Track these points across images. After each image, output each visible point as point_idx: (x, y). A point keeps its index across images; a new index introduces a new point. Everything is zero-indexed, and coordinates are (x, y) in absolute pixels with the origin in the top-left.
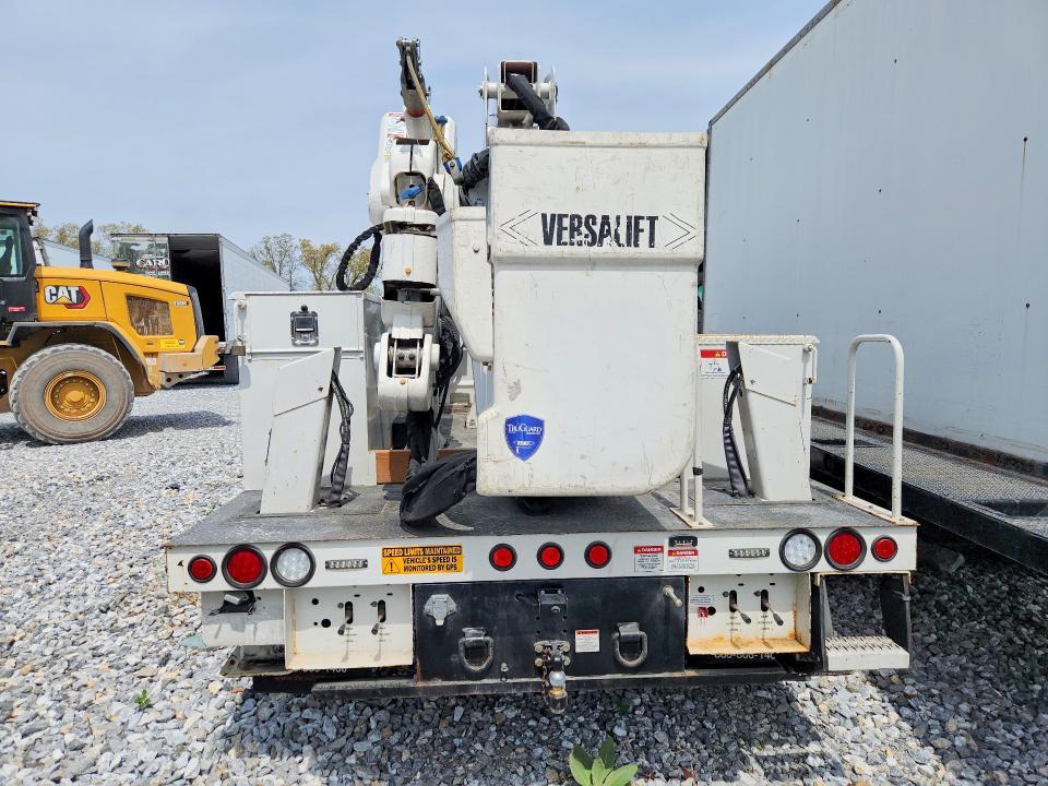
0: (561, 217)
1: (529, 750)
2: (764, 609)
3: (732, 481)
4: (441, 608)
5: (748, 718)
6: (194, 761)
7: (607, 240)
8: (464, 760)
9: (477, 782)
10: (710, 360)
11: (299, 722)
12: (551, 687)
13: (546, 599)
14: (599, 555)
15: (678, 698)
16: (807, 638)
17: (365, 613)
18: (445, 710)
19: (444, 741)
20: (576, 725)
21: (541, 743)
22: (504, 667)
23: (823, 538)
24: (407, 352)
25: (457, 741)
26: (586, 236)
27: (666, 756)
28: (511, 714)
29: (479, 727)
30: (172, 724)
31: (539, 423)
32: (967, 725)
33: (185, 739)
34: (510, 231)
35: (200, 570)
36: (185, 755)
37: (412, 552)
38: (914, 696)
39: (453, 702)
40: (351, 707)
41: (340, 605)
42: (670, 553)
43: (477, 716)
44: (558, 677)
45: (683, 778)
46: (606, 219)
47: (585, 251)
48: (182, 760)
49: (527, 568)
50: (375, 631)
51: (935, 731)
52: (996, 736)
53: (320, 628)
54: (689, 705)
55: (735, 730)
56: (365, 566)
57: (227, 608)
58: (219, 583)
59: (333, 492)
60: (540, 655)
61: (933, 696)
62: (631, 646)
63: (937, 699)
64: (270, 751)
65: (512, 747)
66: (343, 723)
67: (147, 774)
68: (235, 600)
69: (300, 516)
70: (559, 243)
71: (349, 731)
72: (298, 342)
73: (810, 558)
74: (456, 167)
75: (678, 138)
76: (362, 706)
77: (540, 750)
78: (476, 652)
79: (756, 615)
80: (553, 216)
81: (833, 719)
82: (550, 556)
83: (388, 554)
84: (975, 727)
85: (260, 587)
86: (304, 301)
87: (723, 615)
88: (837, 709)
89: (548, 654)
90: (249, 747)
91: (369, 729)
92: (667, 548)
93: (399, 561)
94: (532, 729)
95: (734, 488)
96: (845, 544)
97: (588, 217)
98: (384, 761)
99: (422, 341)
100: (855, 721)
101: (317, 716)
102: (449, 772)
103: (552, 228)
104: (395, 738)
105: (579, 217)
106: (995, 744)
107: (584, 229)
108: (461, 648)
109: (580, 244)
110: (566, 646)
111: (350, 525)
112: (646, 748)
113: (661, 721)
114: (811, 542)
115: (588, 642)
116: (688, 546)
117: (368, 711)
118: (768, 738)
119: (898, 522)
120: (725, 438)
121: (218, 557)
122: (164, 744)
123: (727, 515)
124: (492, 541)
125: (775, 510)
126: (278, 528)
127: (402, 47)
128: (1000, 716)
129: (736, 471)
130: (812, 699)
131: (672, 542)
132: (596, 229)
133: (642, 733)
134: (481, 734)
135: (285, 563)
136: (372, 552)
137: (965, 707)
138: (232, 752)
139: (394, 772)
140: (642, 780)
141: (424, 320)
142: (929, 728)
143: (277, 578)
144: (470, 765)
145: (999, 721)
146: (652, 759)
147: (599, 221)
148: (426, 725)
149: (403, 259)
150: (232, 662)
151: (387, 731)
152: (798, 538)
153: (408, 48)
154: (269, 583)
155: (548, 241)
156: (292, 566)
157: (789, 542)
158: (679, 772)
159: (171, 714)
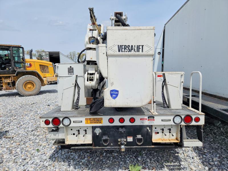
0: (122, 46)
1: (119, 162)
2: (170, 133)
3: (164, 104)
4: (98, 131)
5: (168, 157)
6: (48, 163)
7: (132, 51)
8: (105, 164)
9: (107, 169)
10: (160, 77)
11: (70, 155)
12: (121, 149)
13: (121, 130)
14: (132, 120)
15: (153, 152)
16: (179, 139)
17: (82, 132)
18: (102, 153)
19: (101, 160)
20: (130, 157)
21: (122, 161)
22: (112, 144)
23: (183, 117)
24: (92, 76)
25: (104, 160)
26: (128, 50)
27: (149, 164)
28: (116, 155)
29: (109, 157)
30: (44, 155)
31: (118, 91)
32: (218, 159)
33: (46, 158)
34: (111, 49)
35: (47, 122)
36: (46, 161)
37: (92, 119)
38: (206, 153)
39: (104, 152)
40: (81, 152)
41: (77, 130)
42: (148, 120)
43: (108, 155)
44: (123, 147)
45: (152, 169)
46: (132, 46)
47: (127, 53)
48: (45, 163)
49: (117, 123)
50: (84, 136)
51: (210, 161)
52: (225, 162)
53: (73, 135)
54: (155, 154)
55: (165, 159)
56: (82, 122)
57: (53, 131)
58: (51, 125)
59: (76, 106)
60: (119, 142)
61: (211, 153)
62: (140, 140)
63: (212, 154)
64: (64, 161)
65: (115, 162)
66: (80, 156)
67: (38, 165)
68: (54, 129)
69: (69, 111)
70: (122, 52)
71: (81, 157)
72: (69, 74)
73: (180, 121)
74: (101, 35)
75: (148, 27)
76: (84, 152)
77: (121, 163)
78: (106, 141)
79: (168, 134)
80: (120, 46)
81: (187, 157)
82: (122, 120)
83: (86, 119)
84: (220, 160)
85: (60, 126)
86: (71, 65)
87: (160, 134)
88: (189, 155)
89: (121, 142)
90: (59, 160)
91: (85, 157)
92: (147, 119)
93: (89, 121)
94: (120, 158)
95: (164, 106)
96: (188, 118)
97: (128, 46)
98: (88, 164)
99: (95, 74)
100: (193, 158)
101: (74, 154)
102: (102, 167)
103: (120, 48)
104: (91, 159)
105: (126, 46)
106: (224, 164)
107: (127, 48)
108: (102, 140)
109: (126, 52)
110: (125, 140)
111: (79, 113)
112: (145, 163)
113: (149, 157)
114: (180, 118)
115: (130, 139)
116: (152, 118)
117: (85, 153)
118: (172, 161)
119: (200, 114)
120: (162, 95)
121: (51, 120)
122: (42, 159)
123: (162, 112)
124: (109, 117)
125: (172, 111)
126: (64, 114)
127: (90, 9)
128: (226, 158)
129: (164, 102)
130: (183, 153)
131: (149, 118)
132: (130, 48)
133: (144, 160)
134: (109, 159)
135: (65, 121)
136: (83, 119)
137: (218, 155)
138: (56, 161)
139: (90, 166)
140: (143, 170)
141: (95, 69)
142: (209, 160)
143: (63, 124)
144: (106, 165)
145: (226, 159)
146: (146, 165)
147: (131, 46)
148: (97, 156)
149: (90, 56)
150: (55, 142)
151: (89, 158)
152: (177, 117)
153: (91, 9)
154: (61, 125)
155: (119, 51)
156: (66, 122)
157: (175, 118)
158: (152, 168)
159: (44, 153)
